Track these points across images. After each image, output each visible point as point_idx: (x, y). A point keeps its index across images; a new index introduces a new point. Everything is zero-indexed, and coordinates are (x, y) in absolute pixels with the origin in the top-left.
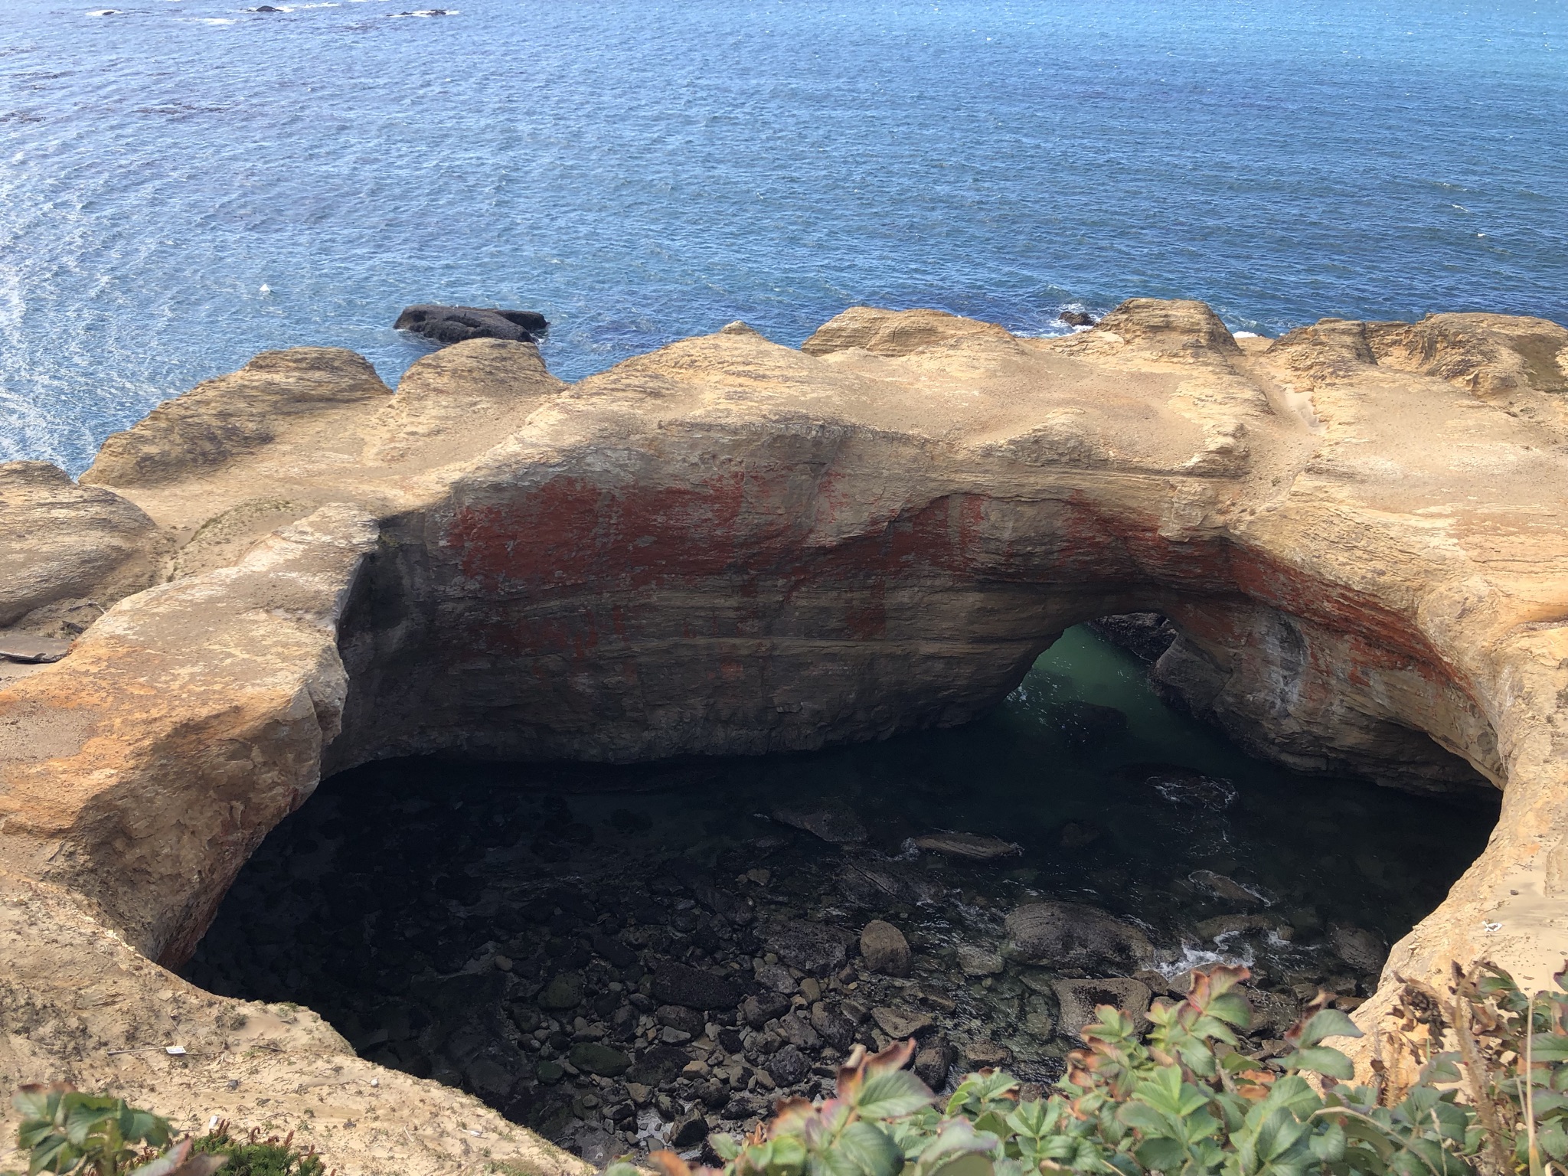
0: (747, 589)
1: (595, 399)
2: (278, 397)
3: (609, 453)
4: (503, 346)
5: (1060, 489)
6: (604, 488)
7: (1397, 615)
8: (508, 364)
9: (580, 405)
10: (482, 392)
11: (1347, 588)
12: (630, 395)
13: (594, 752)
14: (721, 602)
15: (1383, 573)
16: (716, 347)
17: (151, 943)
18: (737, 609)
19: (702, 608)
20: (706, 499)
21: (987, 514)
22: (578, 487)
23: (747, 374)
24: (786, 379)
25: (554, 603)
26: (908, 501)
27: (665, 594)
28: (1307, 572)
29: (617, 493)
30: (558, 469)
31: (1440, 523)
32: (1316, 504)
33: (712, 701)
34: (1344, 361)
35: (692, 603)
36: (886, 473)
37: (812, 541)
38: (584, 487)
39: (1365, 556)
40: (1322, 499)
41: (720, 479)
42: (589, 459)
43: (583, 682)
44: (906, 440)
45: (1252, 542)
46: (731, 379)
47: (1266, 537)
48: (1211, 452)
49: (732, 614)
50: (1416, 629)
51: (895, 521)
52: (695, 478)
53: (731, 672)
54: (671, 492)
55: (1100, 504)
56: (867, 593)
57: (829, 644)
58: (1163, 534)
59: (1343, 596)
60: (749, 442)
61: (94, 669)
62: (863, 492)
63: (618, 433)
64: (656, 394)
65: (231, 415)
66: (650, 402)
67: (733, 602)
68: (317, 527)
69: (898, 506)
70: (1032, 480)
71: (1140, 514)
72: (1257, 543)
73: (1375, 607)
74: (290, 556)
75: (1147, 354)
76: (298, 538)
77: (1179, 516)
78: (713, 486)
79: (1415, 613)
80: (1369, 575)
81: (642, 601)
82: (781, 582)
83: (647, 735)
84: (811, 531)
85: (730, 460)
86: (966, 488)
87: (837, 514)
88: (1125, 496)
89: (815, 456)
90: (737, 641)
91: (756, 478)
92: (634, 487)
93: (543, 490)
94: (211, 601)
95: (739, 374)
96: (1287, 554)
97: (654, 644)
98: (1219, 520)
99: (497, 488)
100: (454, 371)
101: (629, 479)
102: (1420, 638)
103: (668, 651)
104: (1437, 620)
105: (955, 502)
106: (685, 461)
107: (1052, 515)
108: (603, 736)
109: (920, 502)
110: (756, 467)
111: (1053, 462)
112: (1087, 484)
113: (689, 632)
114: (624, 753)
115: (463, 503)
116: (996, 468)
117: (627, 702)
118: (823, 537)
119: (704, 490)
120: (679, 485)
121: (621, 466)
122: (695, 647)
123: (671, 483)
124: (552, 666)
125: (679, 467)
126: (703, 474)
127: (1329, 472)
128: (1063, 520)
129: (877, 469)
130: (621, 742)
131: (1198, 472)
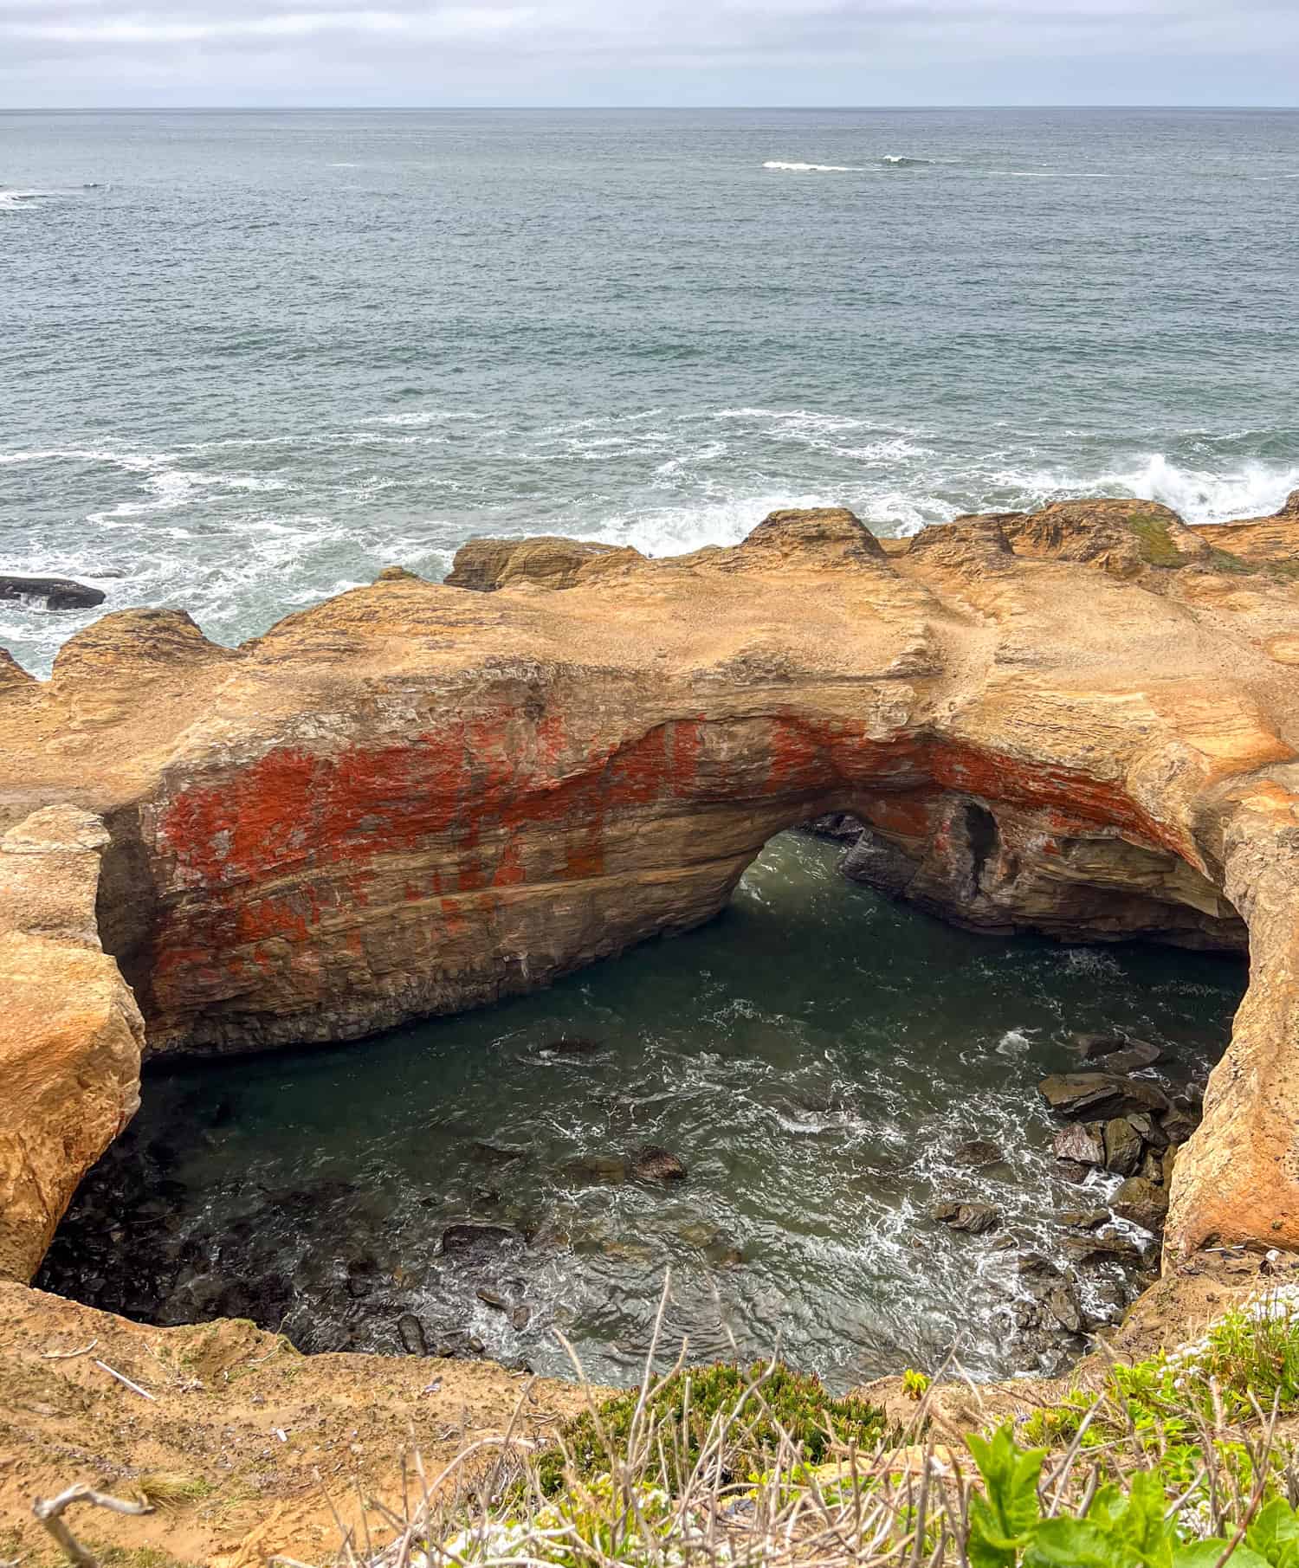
0: (469, 842)
3: (323, 718)
4: (156, 615)
5: (768, 707)
6: (321, 754)
7: (1108, 786)
8: (168, 635)
11: (1059, 766)
13: (322, 1032)
14: (445, 859)
15: (1091, 749)
18: (458, 864)
19: (424, 868)
20: (424, 754)
21: (702, 738)
22: (296, 758)
23: (438, 621)
25: (276, 883)
26: (627, 734)
27: (386, 859)
28: (1014, 755)
29: (335, 759)
31: (1134, 697)
32: (1013, 692)
33: (439, 960)
35: (413, 864)
36: (602, 708)
37: (534, 784)
38: (301, 757)
39: (1073, 735)
40: (1018, 688)
41: (439, 731)
42: (304, 727)
43: (307, 960)
44: (615, 675)
45: (957, 735)
46: (423, 628)
47: (970, 728)
48: (907, 655)
49: (454, 870)
50: (1126, 795)
51: (615, 754)
52: (414, 734)
53: (454, 929)
54: (389, 752)
55: (808, 716)
56: (584, 832)
57: (551, 886)
58: (872, 737)
59: (1053, 775)
60: (466, 690)
62: (580, 730)
63: (329, 697)
64: (351, 651)
66: (348, 660)
67: (455, 857)
69: (617, 740)
70: (742, 699)
71: (846, 720)
72: (962, 735)
73: (1087, 780)
75: (809, 565)
76: (23, 849)
77: (884, 719)
78: (433, 740)
79: (1124, 782)
80: (1079, 752)
81: (364, 868)
82: (501, 831)
83: (376, 1006)
84: (532, 775)
85: (448, 712)
86: (680, 714)
87: (556, 755)
88: (832, 706)
89: (532, 698)
90: (462, 896)
91: (474, 727)
92: (351, 751)
93: (261, 765)
95: (428, 622)
96: (993, 742)
97: (376, 911)
98: (924, 718)
99: (215, 769)
101: (345, 743)
102: (1130, 804)
103: (391, 917)
104: (1148, 785)
105: (671, 730)
106: (401, 718)
107: (765, 732)
108: (332, 1017)
109: (637, 733)
110: (475, 716)
111: (761, 679)
112: (795, 697)
113: (412, 894)
114: (353, 1029)
115: (178, 790)
116: (707, 692)
117: (353, 975)
118: (545, 780)
119: (423, 746)
120: (399, 744)
121: (336, 731)
122: (418, 908)
123: (388, 742)
124: (276, 950)
125: (396, 725)
126: (420, 729)
127: (1018, 661)
128: (773, 736)
129: (593, 705)
130: (350, 1018)
131: (898, 675)
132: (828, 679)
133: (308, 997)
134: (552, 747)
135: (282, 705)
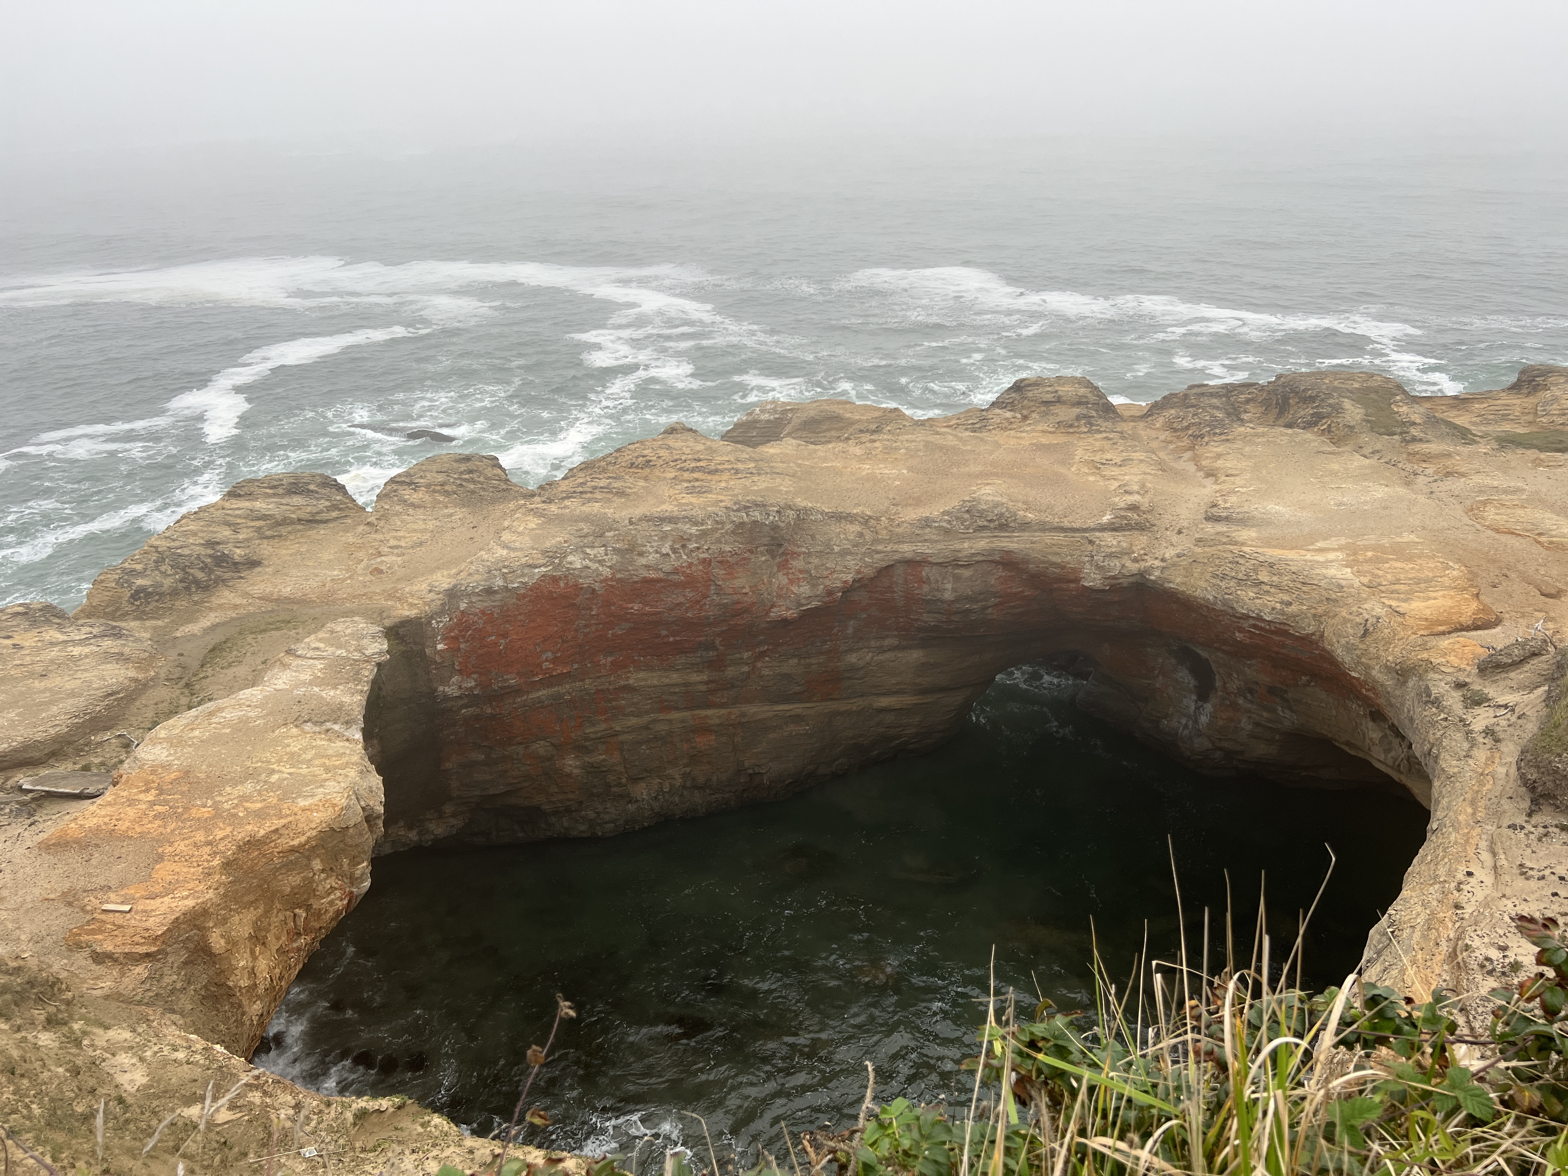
0: (718, 664)
1: (567, 502)
2: (261, 523)
3: (588, 551)
4: (467, 460)
5: (990, 553)
6: (584, 582)
7: (1306, 640)
8: (475, 476)
9: (554, 509)
10: (456, 504)
11: (1259, 618)
12: (597, 495)
13: (583, 828)
14: (695, 678)
15: (1290, 604)
18: (707, 683)
19: (676, 685)
20: (676, 585)
21: (928, 578)
22: (562, 584)
23: (700, 470)
25: (543, 693)
26: (858, 572)
27: (641, 675)
28: (1219, 606)
29: (597, 586)
30: (543, 569)
31: (1331, 556)
32: (1219, 547)
33: (688, 769)
34: (1218, 420)
35: (667, 681)
36: (836, 549)
37: (775, 614)
38: (567, 584)
39: (1272, 590)
40: (1225, 543)
41: (689, 566)
42: (570, 558)
43: (571, 764)
44: (849, 518)
45: (1167, 585)
46: (686, 475)
47: (1178, 580)
48: (1121, 509)
49: (703, 688)
50: (1324, 649)
51: (848, 590)
52: (667, 568)
53: (702, 742)
54: (646, 581)
55: (1028, 562)
56: (822, 659)
57: (791, 707)
58: (1086, 584)
59: (1255, 626)
60: (714, 530)
62: (817, 568)
63: (594, 532)
64: (620, 493)
65: (218, 543)
66: (618, 501)
67: (704, 677)
68: (331, 642)
69: (849, 578)
70: (966, 545)
71: (1064, 568)
72: (1172, 585)
73: (1286, 633)
74: (310, 672)
75: (1044, 427)
76: (313, 653)
77: (1098, 567)
78: (684, 572)
79: (1322, 636)
80: (1278, 606)
81: (622, 683)
82: (746, 655)
83: (631, 807)
84: (773, 606)
85: (698, 548)
86: (909, 556)
87: (795, 589)
88: (1050, 553)
89: (773, 538)
90: (709, 712)
91: (721, 562)
92: (611, 579)
93: (531, 590)
94: (245, 720)
95: (693, 470)
96: (1199, 593)
97: (634, 721)
98: (1133, 567)
99: (489, 591)
100: (428, 486)
101: (606, 572)
102: (1328, 658)
103: (646, 728)
104: (1343, 641)
105: (900, 570)
106: (657, 552)
107: (986, 575)
108: (590, 813)
109: (869, 572)
110: (721, 552)
111: (984, 528)
112: (1014, 543)
113: (666, 708)
114: (610, 827)
115: (458, 608)
116: (934, 537)
117: (611, 778)
118: (784, 611)
119: (675, 577)
120: (653, 575)
121: (599, 562)
122: (670, 721)
123: (645, 574)
124: (541, 751)
125: (652, 558)
126: (673, 562)
127: (1227, 519)
128: (995, 578)
129: (828, 546)
130: (607, 817)
131: (1112, 528)
132: (1044, 527)
133: (571, 796)
134: (791, 582)
135: (556, 538)
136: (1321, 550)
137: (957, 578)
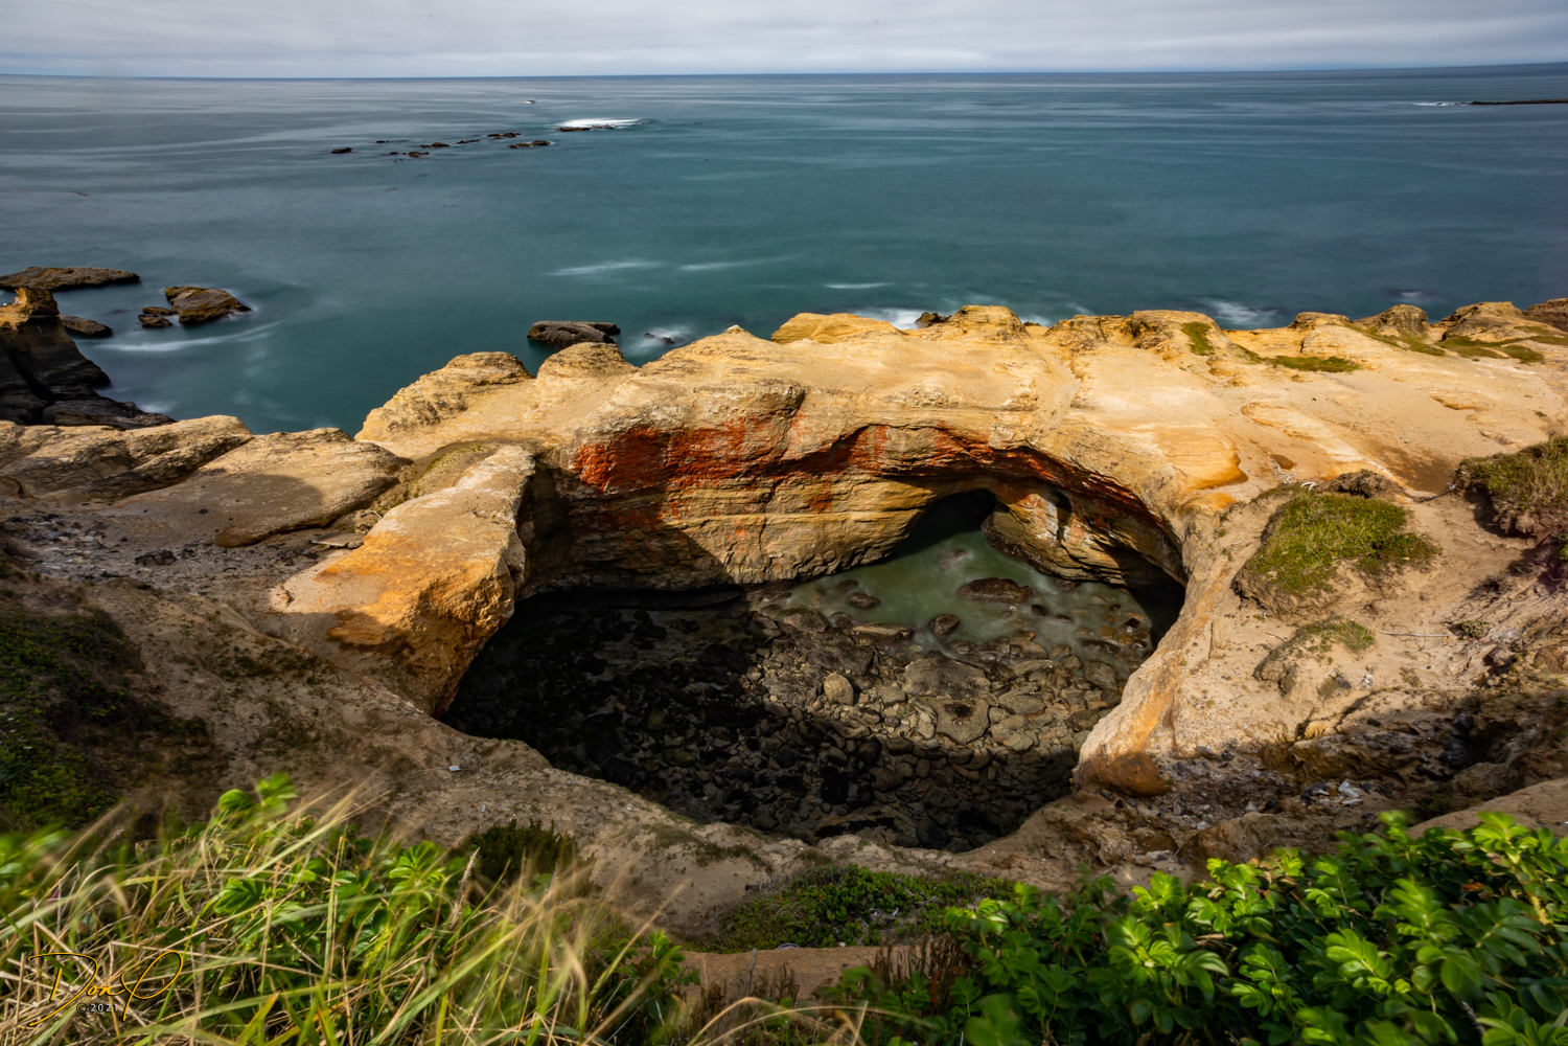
0: (750, 486)
1: (655, 377)
2: (468, 384)
3: (666, 409)
4: (599, 347)
5: (931, 421)
6: (663, 430)
7: (1124, 489)
8: (602, 357)
9: (647, 380)
10: (587, 375)
11: (1097, 474)
12: (675, 372)
13: (663, 584)
14: (734, 494)
15: (1117, 465)
16: (725, 342)
17: (429, 707)
18: (744, 498)
19: (723, 498)
20: (723, 433)
21: (890, 436)
22: (648, 430)
23: (745, 358)
24: (768, 360)
25: (637, 499)
26: (843, 431)
27: (701, 491)
28: (1073, 465)
29: (671, 432)
30: (636, 420)
31: (1147, 435)
32: (1077, 426)
33: (731, 552)
34: (1089, 340)
35: (717, 496)
36: (830, 414)
37: (787, 456)
38: (651, 430)
39: (1106, 455)
40: (1081, 423)
41: (732, 421)
42: (654, 413)
43: (655, 544)
45: (1041, 449)
46: (737, 362)
47: (1049, 446)
48: (1017, 397)
49: (741, 501)
50: (1136, 496)
51: (836, 442)
52: (716, 421)
53: (741, 535)
54: (701, 430)
55: (956, 429)
56: (821, 486)
57: (799, 516)
58: (992, 446)
59: (1094, 479)
60: (748, 399)
61: (380, 552)
62: (817, 426)
63: (670, 397)
64: (691, 372)
66: (688, 376)
67: (742, 494)
68: (501, 462)
69: (837, 434)
70: (915, 415)
71: (978, 434)
72: (1044, 449)
73: (1112, 484)
74: (485, 479)
75: (976, 339)
76: (488, 468)
77: (1000, 435)
78: (727, 426)
79: (1135, 488)
80: (1108, 466)
81: (688, 495)
82: (769, 481)
83: (693, 574)
84: (787, 450)
85: (737, 410)
86: (877, 421)
87: (802, 440)
88: (969, 424)
89: (786, 405)
90: (745, 517)
91: (752, 420)
92: (680, 428)
93: (628, 433)
94: (442, 508)
95: (739, 358)
96: (1061, 455)
97: (695, 520)
98: (1022, 436)
99: (602, 433)
100: (571, 364)
101: (678, 424)
102: (1138, 502)
103: (704, 524)
104: (1147, 491)
105: (870, 430)
106: (710, 411)
107: (928, 436)
108: (668, 576)
109: (850, 431)
110: (752, 413)
111: (927, 405)
112: (947, 417)
113: (716, 513)
114: (681, 585)
115: (582, 443)
116: (895, 409)
117: (681, 555)
118: (794, 454)
119: (722, 428)
120: (708, 427)
121: (673, 416)
122: (719, 521)
123: (702, 425)
124: (637, 536)
125: (706, 415)
126: (721, 419)
127: (1084, 407)
128: (933, 440)
129: (824, 412)
130: (679, 579)
131: (1013, 409)
132: (966, 406)
134: (799, 435)
135: (645, 400)
136: (1141, 431)
137: (908, 437)
